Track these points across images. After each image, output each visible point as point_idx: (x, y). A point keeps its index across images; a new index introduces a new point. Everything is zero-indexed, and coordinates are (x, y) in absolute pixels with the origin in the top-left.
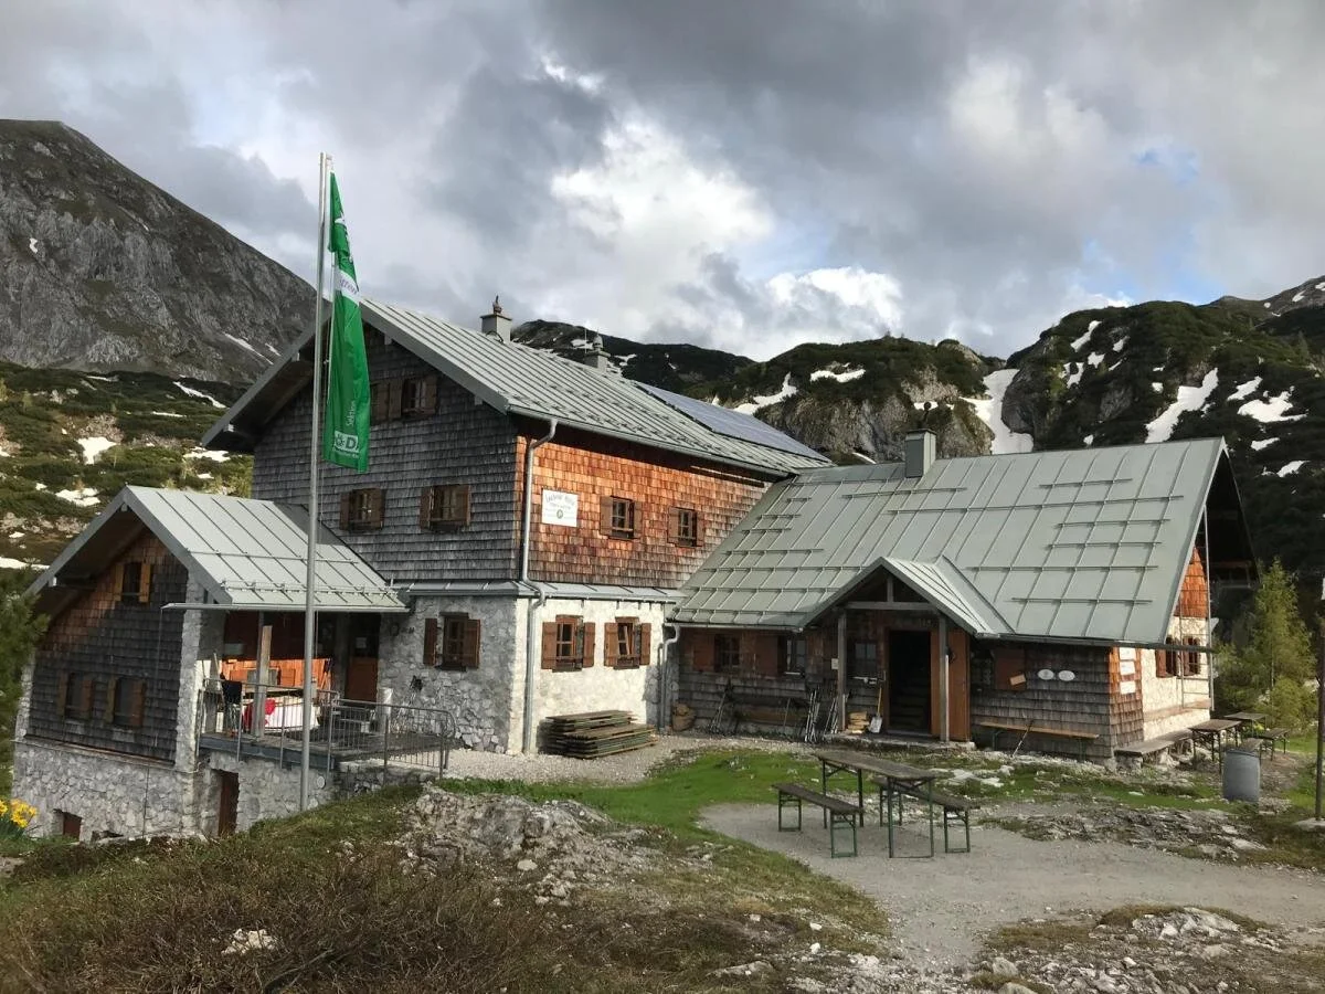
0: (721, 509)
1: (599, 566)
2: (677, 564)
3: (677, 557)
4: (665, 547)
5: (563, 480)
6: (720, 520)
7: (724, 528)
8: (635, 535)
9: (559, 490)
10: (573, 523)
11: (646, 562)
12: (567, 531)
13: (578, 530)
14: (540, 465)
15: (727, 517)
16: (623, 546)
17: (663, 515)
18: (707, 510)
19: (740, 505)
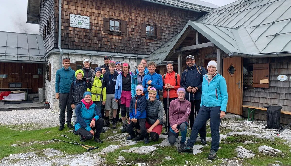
0: (170, 25)
1: (104, 44)
2: (147, 45)
3: (147, 43)
4: (140, 39)
5: (82, 11)
6: (170, 30)
7: (172, 33)
8: (122, 33)
9: (80, 14)
10: (88, 27)
11: (130, 44)
12: (85, 30)
13: (91, 30)
14: (67, 4)
15: (174, 29)
16: (117, 38)
17: (139, 27)
18: (163, 25)
19: (181, 24)
